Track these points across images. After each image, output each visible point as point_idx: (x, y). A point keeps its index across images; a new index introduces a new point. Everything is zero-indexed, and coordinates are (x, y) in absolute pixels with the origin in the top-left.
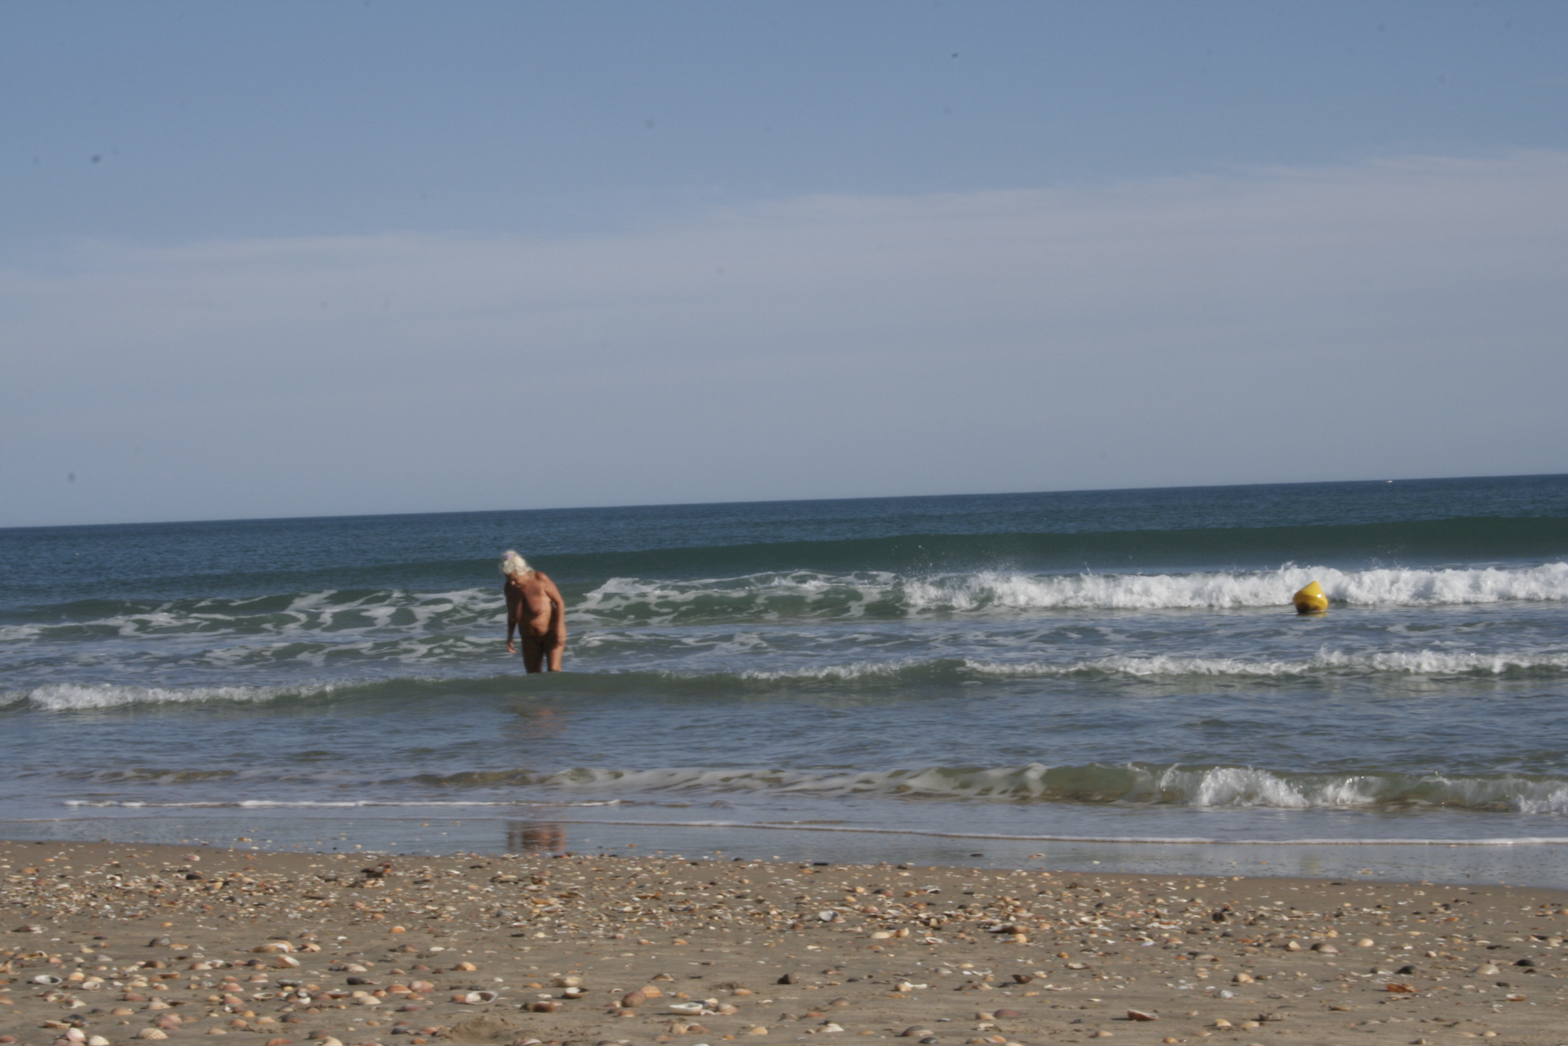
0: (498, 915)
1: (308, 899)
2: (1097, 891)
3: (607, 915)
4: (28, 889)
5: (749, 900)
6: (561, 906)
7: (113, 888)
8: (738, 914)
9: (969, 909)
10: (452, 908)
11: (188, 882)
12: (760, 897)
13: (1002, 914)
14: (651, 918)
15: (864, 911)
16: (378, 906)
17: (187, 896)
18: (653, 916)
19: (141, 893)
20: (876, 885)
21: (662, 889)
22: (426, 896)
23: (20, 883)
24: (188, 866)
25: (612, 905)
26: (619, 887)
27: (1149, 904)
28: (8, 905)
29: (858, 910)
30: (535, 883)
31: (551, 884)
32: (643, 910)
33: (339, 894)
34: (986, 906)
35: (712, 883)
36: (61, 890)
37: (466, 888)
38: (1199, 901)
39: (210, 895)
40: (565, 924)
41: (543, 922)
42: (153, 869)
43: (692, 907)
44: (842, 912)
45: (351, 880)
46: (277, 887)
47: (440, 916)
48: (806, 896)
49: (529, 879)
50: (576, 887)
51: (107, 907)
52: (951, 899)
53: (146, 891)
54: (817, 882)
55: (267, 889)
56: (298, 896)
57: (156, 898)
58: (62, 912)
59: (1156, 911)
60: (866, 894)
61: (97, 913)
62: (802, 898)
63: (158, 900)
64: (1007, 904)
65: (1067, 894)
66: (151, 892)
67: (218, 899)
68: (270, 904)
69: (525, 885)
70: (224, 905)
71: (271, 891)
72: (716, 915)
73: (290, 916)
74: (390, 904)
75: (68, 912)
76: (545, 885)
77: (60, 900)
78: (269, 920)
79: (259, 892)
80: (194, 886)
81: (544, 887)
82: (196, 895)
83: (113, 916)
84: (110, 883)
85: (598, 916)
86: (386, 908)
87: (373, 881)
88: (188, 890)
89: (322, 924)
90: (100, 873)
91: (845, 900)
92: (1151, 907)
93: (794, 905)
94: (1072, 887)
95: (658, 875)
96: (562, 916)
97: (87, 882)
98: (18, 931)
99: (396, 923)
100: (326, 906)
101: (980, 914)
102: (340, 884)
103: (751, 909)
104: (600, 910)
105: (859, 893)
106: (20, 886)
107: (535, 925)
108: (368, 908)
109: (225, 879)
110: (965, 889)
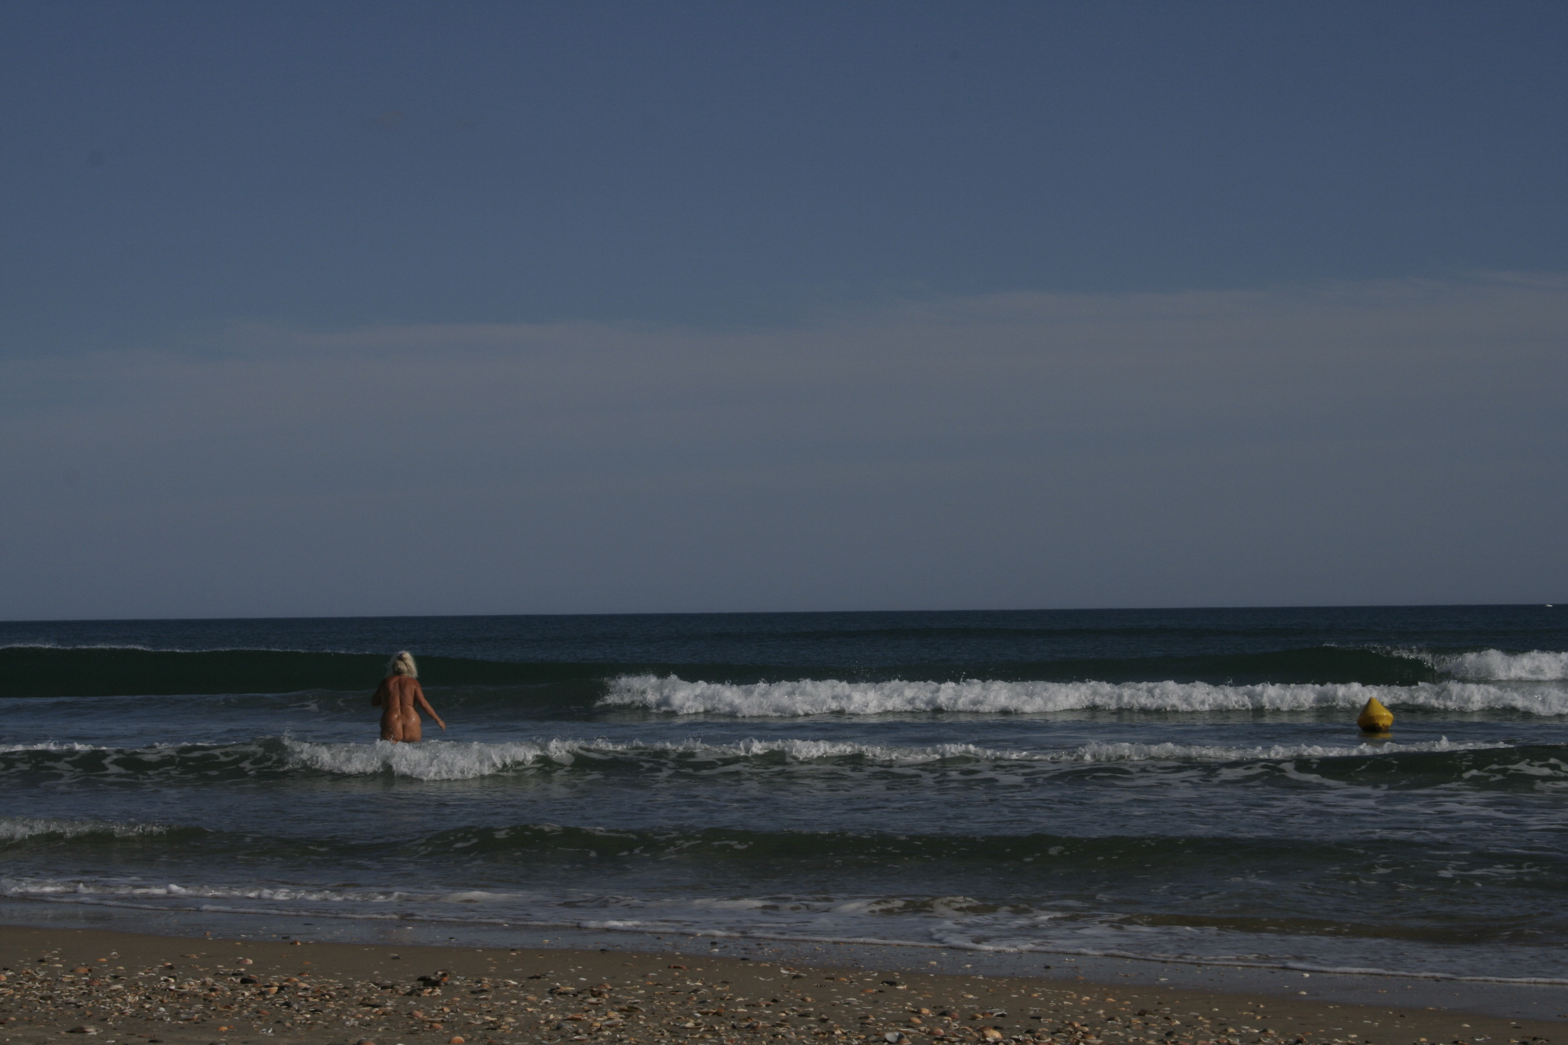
0: (559, 1028)
1: (364, 1007)
2: (1167, 1018)
3: (668, 1031)
4: (81, 989)
5: (812, 1018)
6: (621, 1020)
7: (167, 990)
8: (803, 1033)
9: (1037, 1034)
10: (511, 1020)
11: (243, 986)
12: (824, 1016)
13: (1071, 1040)
14: (714, 1035)
15: (930, 1033)
16: (436, 1016)
17: (242, 1000)
18: (716, 1033)
19: (196, 996)
20: (941, 1007)
21: (723, 1005)
22: (484, 1007)
23: (73, 983)
24: (242, 970)
25: (673, 1020)
26: (679, 1002)
27: (1220, 1033)
28: (61, 1005)
29: (925, 1031)
30: (595, 996)
31: (610, 997)
32: (705, 1026)
33: (395, 1002)
34: (1055, 1031)
35: (774, 1001)
36: (114, 991)
37: (525, 999)
38: (1271, 1031)
39: (265, 999)
40: (626, 1039)
41: (604, 1036)
42: (207, 972)
43: (755, 1024)
44: (907, 1033)
45: (408, 988)
46: (334, 993)
47: (499, 1027)
48: (871, 1016)
49: (588, 992)
50: (636, 1001)
51: (162, 1009)
52: (1018, 1023)
53: (201, 994)
54: (882, 1001)
55: (324, 995)
56: (354, 1004)
57: (210, 1001)
58: (117, 1014)
59: (1228, 1041)
60: (931, 1015)
61: (152, 1015)
62: (867, 1018)
63: (213, 1004)
64: (1076, 1030)
65: (1136, 1020)
66: (205, 995)
67: (274, 1005)
68: (327, 1011)
69: (584, 998)
70: (280, 1010)
71: (327, 997)
72: (780, 1034)
73: (348, 1023)
74: (448, 1014)
75: (123, 1014)
76: (604, 998)
77: (115, 1002)
78: (326, 1027)
79: (315, 998)
80: (250, 990)
81: (604, 1000)
82: (251, 999)
83: (169, 1019)
84: (164, 985)
85: (660, 1031)
86: (445, 1017)
87: (430, 990)
88: (243, 994)
89: (379, 1033)
90: (154, 975)
91: (910, 1021)
92: (1224, 1036)
93: (859, 1025)
94: (1141, 1014)
95: (719, 991)
96: (623, 1030)
97: (141, 984)
98: (72, 1032)
99: (454, 1033)
100: (383, 1014)
101: (1049, 1040)
102: (397, 992)
103: (814, 1028)
104: (661, 1025)
105: (924, 1015)
106: (74, 986)
107: (596, 1039)
108: (426, 1017)
109: (281, 984)
110: (1032, 1013)
